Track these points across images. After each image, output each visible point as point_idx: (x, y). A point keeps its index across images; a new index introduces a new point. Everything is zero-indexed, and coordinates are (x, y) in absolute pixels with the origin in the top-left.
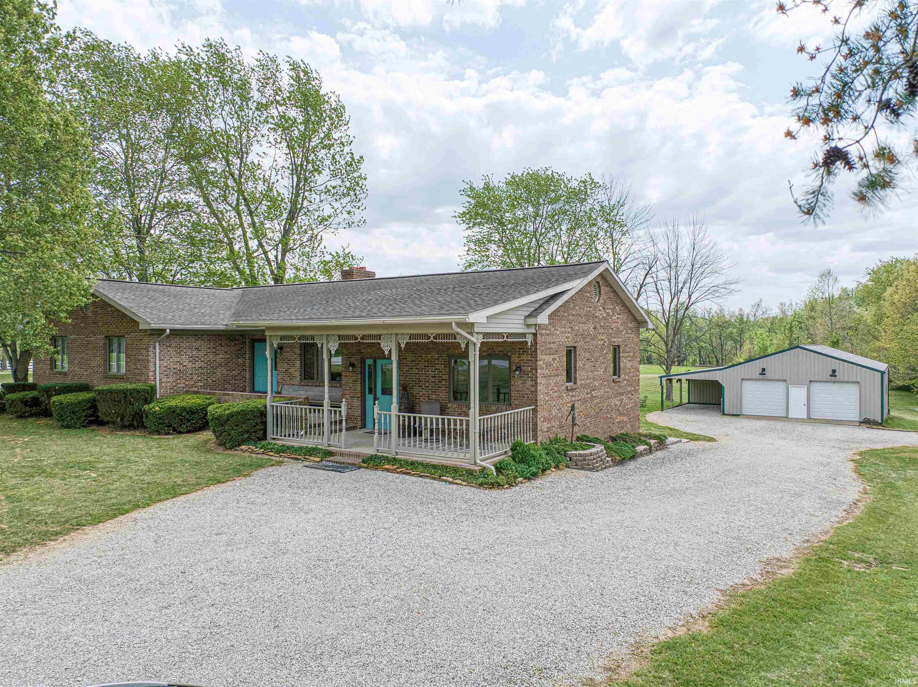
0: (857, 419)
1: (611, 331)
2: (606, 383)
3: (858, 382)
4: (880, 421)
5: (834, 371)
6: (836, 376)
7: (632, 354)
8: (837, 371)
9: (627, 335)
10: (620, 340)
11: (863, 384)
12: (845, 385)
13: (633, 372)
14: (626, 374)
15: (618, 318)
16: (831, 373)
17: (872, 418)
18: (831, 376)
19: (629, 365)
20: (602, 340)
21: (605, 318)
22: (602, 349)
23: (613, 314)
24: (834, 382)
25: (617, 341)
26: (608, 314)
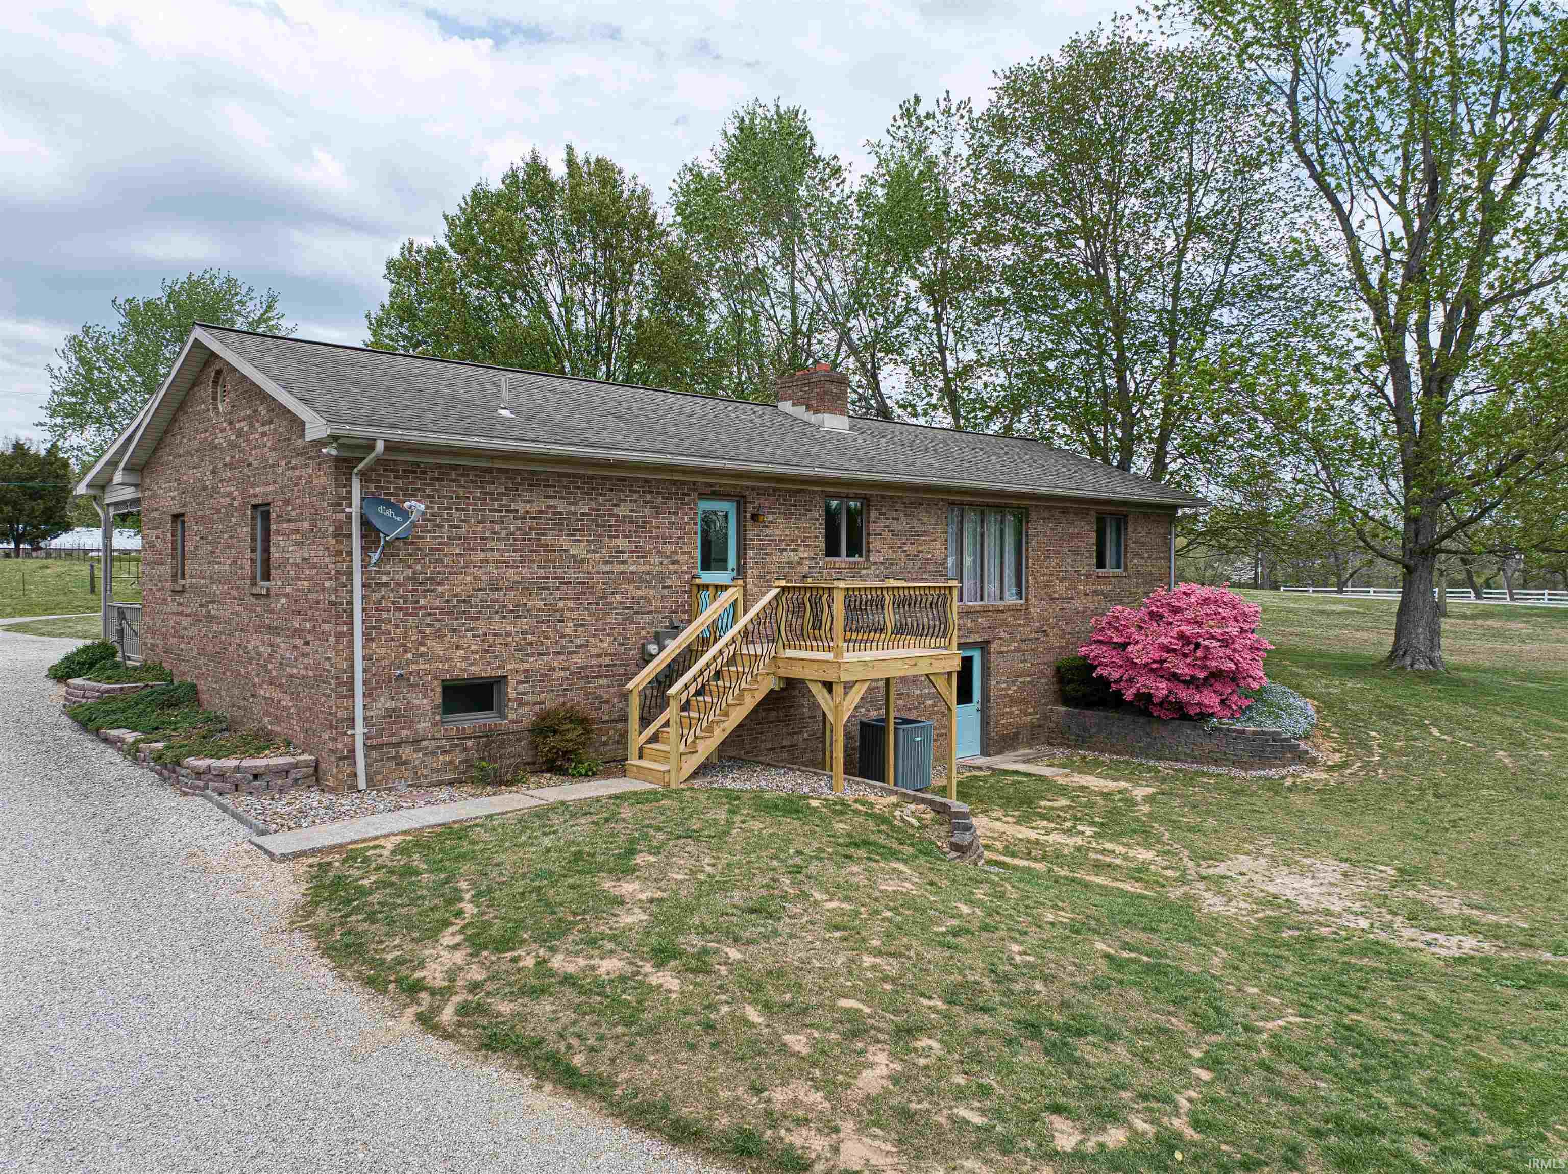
1: (246, 471)
2: (234, 593)
7: (306, 524)
9: (289, 473)
10: (270, 489)
13: (310, 578)
14: (285, 579)
15: (264, 434)
19: (296, 556)
20: (229, 494)
21: (233, 445)
22: (228, 516)
23: (252, 426)
25: (260, 492)
26: (240, 433)
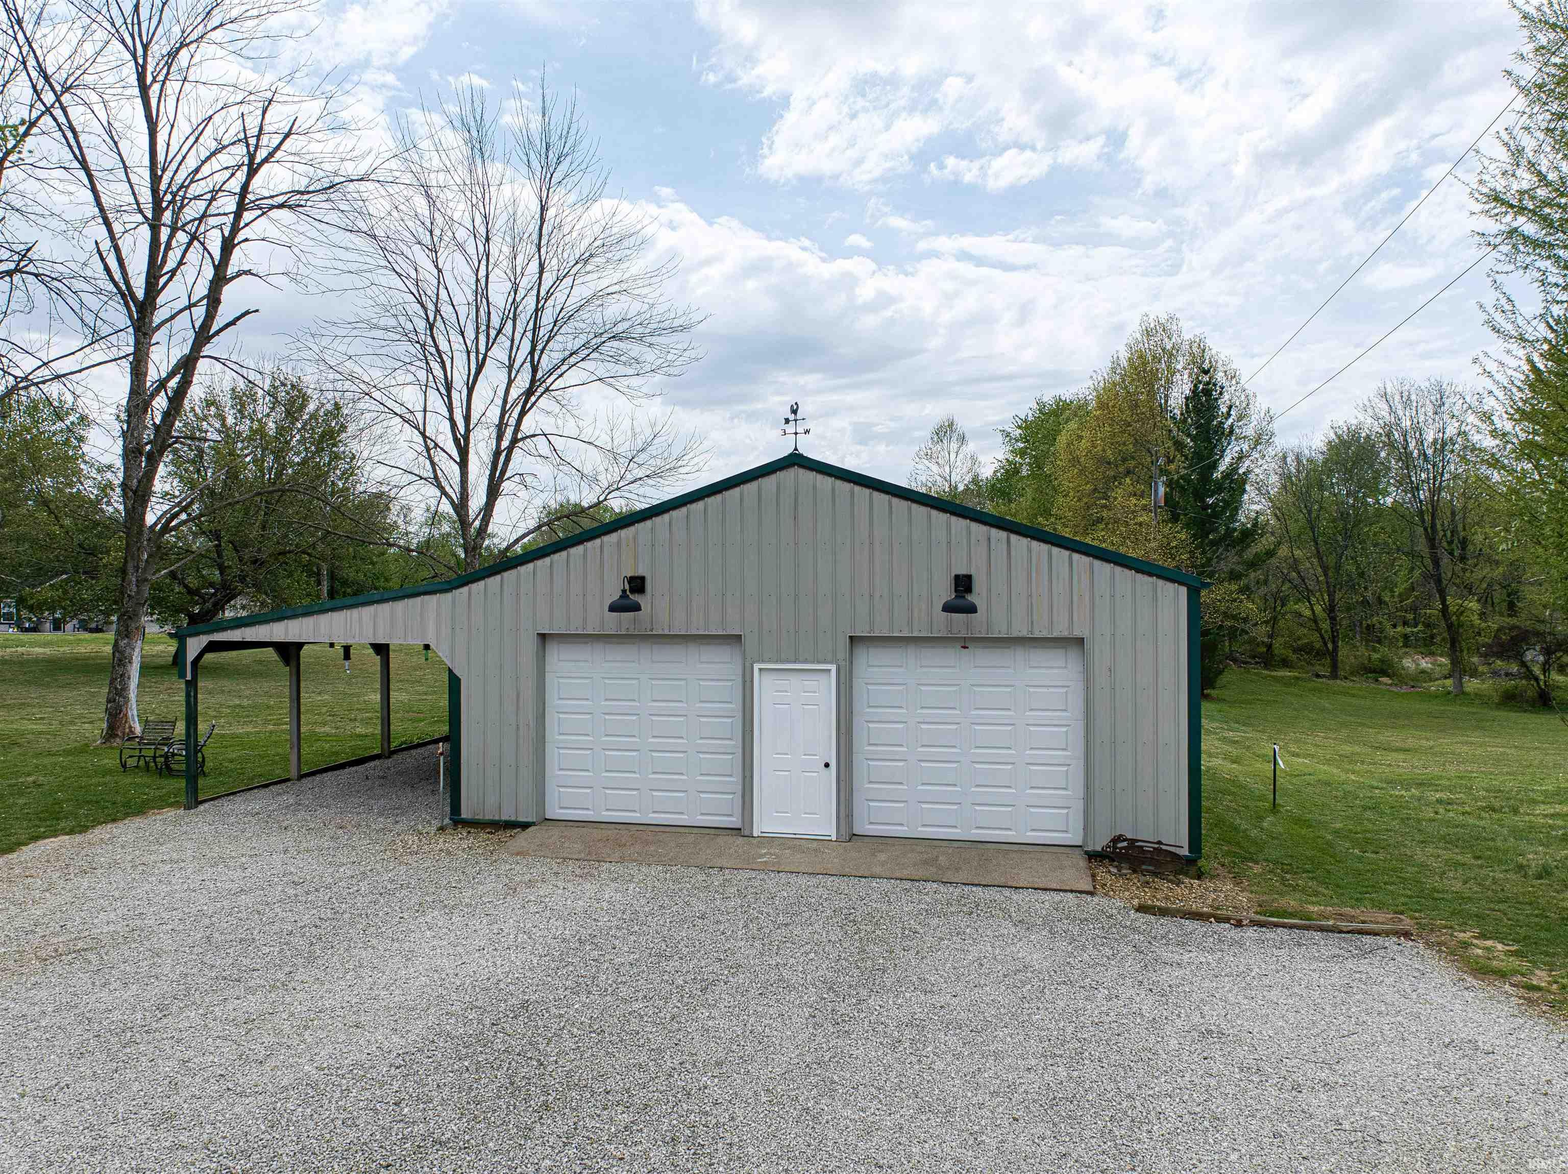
0: (1074, 837)
3: (1080, 641)
4: (1185, 852)
5: (963, 584)
6: (972, 609)
8: (979, 585)
11: (1100, 651)
12: (1020, 654)
16: (946, 593)
17: (1146, 833)
18: (948, 608)
24: (965, 643)
